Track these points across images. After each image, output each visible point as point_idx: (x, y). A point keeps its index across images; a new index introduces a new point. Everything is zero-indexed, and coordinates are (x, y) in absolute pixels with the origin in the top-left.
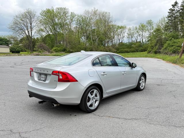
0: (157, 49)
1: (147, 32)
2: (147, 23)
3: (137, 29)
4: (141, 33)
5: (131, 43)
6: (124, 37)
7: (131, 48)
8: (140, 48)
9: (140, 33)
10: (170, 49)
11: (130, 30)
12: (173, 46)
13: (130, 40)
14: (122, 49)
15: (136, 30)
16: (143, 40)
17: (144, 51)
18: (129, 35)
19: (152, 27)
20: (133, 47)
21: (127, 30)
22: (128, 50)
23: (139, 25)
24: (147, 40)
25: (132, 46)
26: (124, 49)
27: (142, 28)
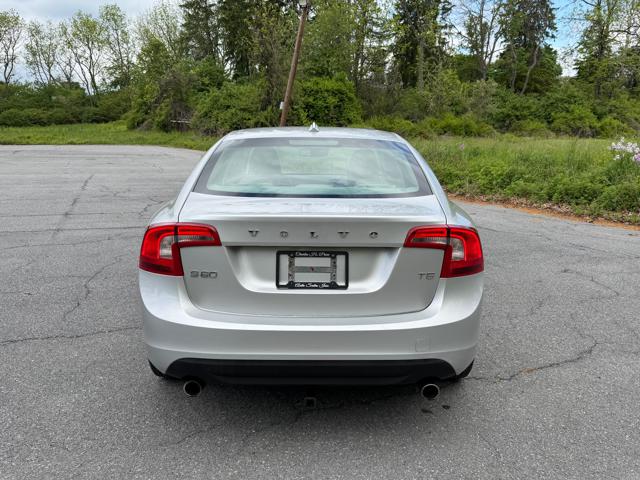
0: (169, 115)
1: (106, 49)
2: (102, 16)
3: (65, 33)
4: (81, 49)
5: (50, 85)
6: (13, 59)
7: (52, 107)
8: (87, 108)
9: (79, 52)
10: (222, 115)
11: (38, 32)
12: (228, 107)
13: (43, 74)
14: (11, 110)
15: (64, 38)
16: (97, 79)
17: (106, 122)
18: (34, 54)
19: (123, 32)
20: (60, 105)
21: (25, 33)
22: (42, 116)
23: (75, 21)
24: (108, 81)
25: (54, 98)
26: (22, 108)
27: (88, 31)
